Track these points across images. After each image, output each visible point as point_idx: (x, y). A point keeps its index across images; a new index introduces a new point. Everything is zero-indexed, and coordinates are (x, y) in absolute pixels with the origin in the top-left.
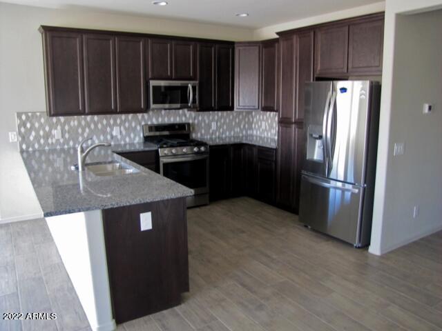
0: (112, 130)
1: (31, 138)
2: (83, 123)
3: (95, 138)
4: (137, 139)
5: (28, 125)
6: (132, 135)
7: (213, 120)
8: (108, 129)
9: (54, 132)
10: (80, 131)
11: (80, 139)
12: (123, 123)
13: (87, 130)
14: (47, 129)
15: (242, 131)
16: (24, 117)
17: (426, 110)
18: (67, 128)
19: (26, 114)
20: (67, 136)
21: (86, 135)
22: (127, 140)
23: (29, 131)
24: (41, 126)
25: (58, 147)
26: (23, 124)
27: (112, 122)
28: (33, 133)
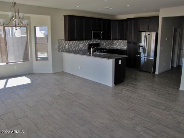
0: (80, 45)
1: (61, 47)
2: (73, 43)
3: (76, 47)
4: (86, 48)
5: (60, 44)
6: (85, 47)
7: (104, 43)
8: (79, 45)
9: (66, 46)
10: (72, 45)
11: (72, 48)
12: (83, 43)
13: (74, 45)
14: (65, 45)
15: (111, 46)
16: (59, 41)
17: (167, 39)
18: (69, 44)
19: (60, 40)
20: (69, 47)
21: (74, 47)
22: (84, 48)
23: (60, 45)
24: (63, 44)
25: (67, 50)
26: (59, 43)
27: (80, 43)
28: (61, 46)
